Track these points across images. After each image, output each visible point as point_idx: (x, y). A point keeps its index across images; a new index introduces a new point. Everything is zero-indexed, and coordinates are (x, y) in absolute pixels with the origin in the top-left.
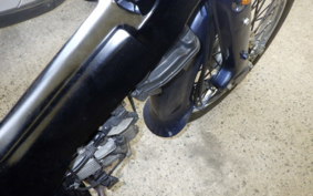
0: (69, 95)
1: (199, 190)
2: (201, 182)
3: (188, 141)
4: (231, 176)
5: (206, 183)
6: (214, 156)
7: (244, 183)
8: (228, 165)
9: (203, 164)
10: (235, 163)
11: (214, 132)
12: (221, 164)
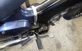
0: (56, 5)
1: (67, 34)
2: (68, 33)
3: (68, 23)
4: (76, 34)
5: (69, 34)
6: (73, 29)
7: (78, 37)
8: (76, 32)
9: (70, 29)
10: (78, 32)
11: (75, 23)
12: (74, 31)
